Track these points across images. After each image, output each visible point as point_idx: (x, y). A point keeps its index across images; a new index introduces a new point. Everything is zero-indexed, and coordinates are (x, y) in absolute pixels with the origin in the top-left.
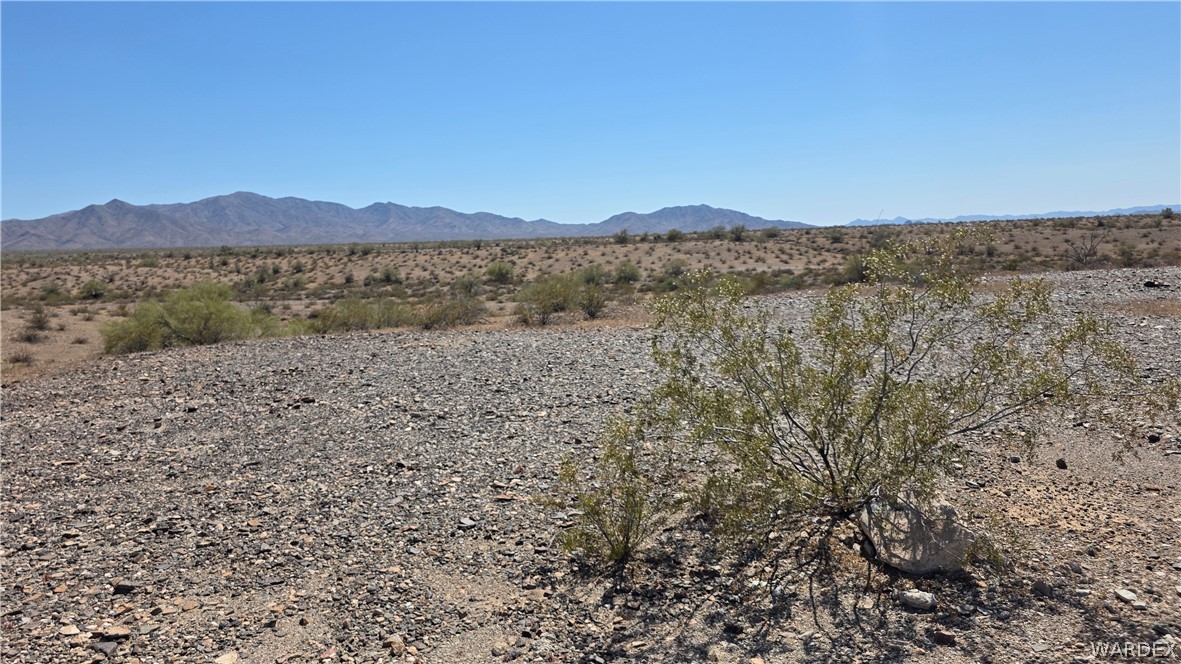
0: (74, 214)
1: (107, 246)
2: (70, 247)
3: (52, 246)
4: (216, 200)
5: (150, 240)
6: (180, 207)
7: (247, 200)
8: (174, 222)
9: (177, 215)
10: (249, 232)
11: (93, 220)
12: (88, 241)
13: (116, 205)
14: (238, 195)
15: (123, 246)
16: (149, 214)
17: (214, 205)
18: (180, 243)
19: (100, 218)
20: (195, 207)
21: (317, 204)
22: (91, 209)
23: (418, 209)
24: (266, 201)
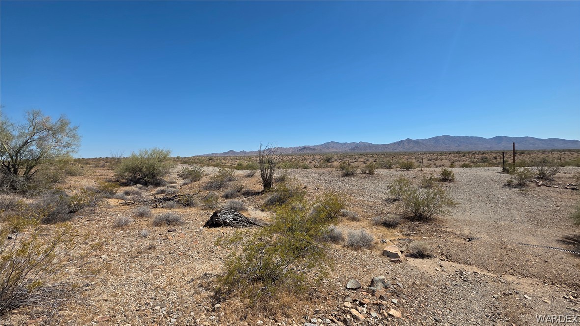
0: (398, 142)
1: (405, 151)
3: (392, 151)
4: (436, 138)
5: (416, 149)
6: (426, 140)
7: (447, 138)
8: (423, 144)
9: (424, 142)
10: (446, 147)
11: (402, 144)
12: (400, 149)
13: (408, 140)
14: (444, 136)
15: (410, 150)
16: (417, 142)
17: (436, 140)
18: (424, 150)
19: (404, 144)
20: (430, 140)
21: (472, 138)
22: (402, 141)
23: (517, 138)
24: (452, 137)
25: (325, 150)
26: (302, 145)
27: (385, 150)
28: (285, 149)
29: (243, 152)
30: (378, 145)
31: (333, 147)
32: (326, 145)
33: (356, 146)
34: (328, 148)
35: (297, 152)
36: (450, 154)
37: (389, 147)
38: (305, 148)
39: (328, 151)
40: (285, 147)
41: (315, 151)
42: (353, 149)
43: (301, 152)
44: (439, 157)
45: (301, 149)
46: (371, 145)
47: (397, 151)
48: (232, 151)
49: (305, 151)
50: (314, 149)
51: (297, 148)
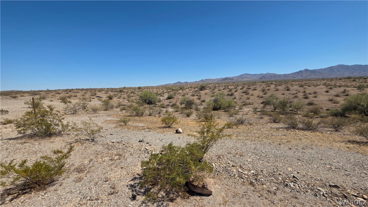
0: (297, 72)
1: (303, 78)
2: (295, 78)
3: (292, 78)
4: (332, 67)
5: (313, 76)
6: (321, 69)
7: (341, 66)
8: (319, 73)
9: (320, 71)
10: (340, 74)
11: (301, 73)
12: (299, 77)
13: (306, 70)
14: (338, 65)
15: (307, 78)
16: (314, 72)
17: (331, 69)
18: (320, 77)
19: (302, 73)
20: (325, 69)
22: (301, 71)
24: (347, 66)
25: (241, 80)
26: (224, 77)
27: (286, 79)
28: (212, 80)
29: (186, 82)
30: (281, 75)
31: (246, 77)
32: (241, 76)
33: (264, 76)
34: (242, 78)
35: (220, 82)
36: (341, 79)
37: (290, 76)
38: (226, 79)
39: (242, 80)
40: (213, 79)
41: (233, 81)
42: (261, 78)
43: (223, 81)
44: (328, 82)
45: (223, 80)
46: (275, 75)
47: (297, 78)
48: (179, 82)
49: (226, 81)
50: (233, 79)
51: (221, 79)
